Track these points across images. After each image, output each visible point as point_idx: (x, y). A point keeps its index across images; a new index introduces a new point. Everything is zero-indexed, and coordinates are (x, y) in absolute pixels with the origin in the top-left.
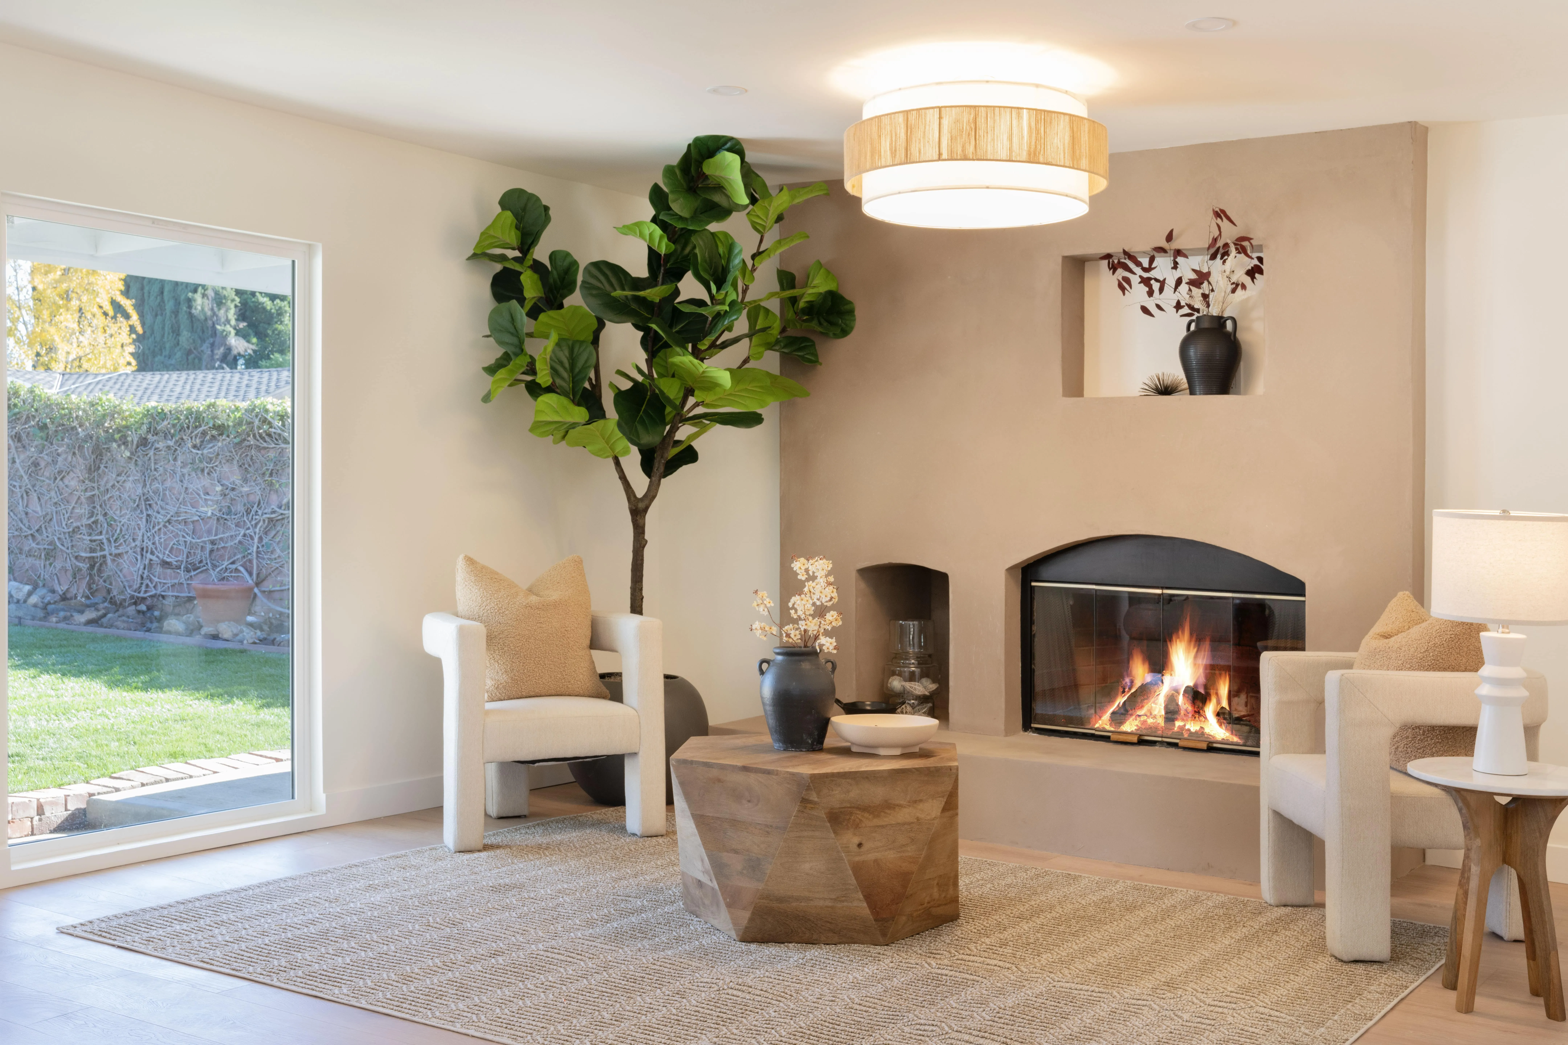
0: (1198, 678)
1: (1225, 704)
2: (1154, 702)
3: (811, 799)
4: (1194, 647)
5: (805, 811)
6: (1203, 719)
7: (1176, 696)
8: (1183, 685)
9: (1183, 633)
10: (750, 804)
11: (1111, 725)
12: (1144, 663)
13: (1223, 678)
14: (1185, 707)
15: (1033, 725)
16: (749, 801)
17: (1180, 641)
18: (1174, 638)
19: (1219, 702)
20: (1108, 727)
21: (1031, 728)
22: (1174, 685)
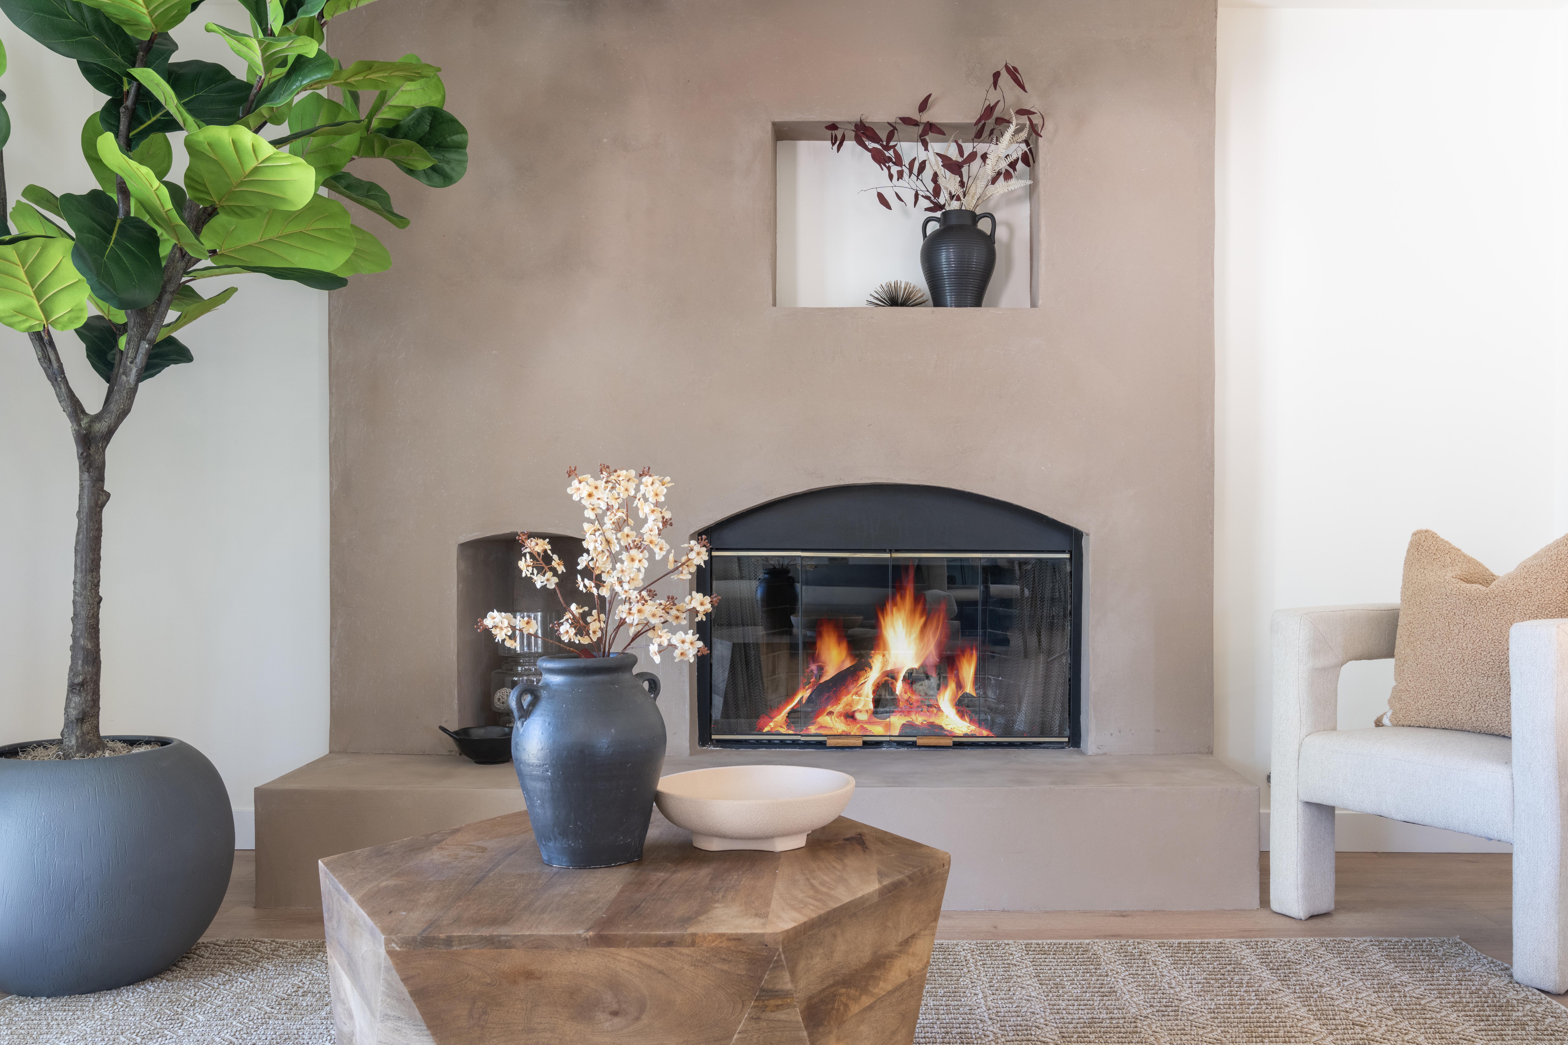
0: (927, 658)
1: (969, 689)
2: (856, 693)
3: (778, 987)
4: (921, 616)
5: (763, 1016)
6: (935, 710)
7: (892, 683)
8: (903, 668)
9: (903, 597)
10: (617, 1020)
11: (789, 727)
12: (839, 643)
13: (967, 654)
14: (906, 697)
15: (713, 737)
16: (615, 1014)
17: (899, 610)
18: (889, 607)
19: (960, 685)
20: (783, 730)
21: (711, 740)
22: (889, 668)
